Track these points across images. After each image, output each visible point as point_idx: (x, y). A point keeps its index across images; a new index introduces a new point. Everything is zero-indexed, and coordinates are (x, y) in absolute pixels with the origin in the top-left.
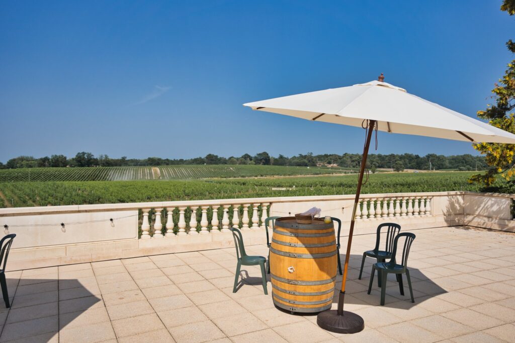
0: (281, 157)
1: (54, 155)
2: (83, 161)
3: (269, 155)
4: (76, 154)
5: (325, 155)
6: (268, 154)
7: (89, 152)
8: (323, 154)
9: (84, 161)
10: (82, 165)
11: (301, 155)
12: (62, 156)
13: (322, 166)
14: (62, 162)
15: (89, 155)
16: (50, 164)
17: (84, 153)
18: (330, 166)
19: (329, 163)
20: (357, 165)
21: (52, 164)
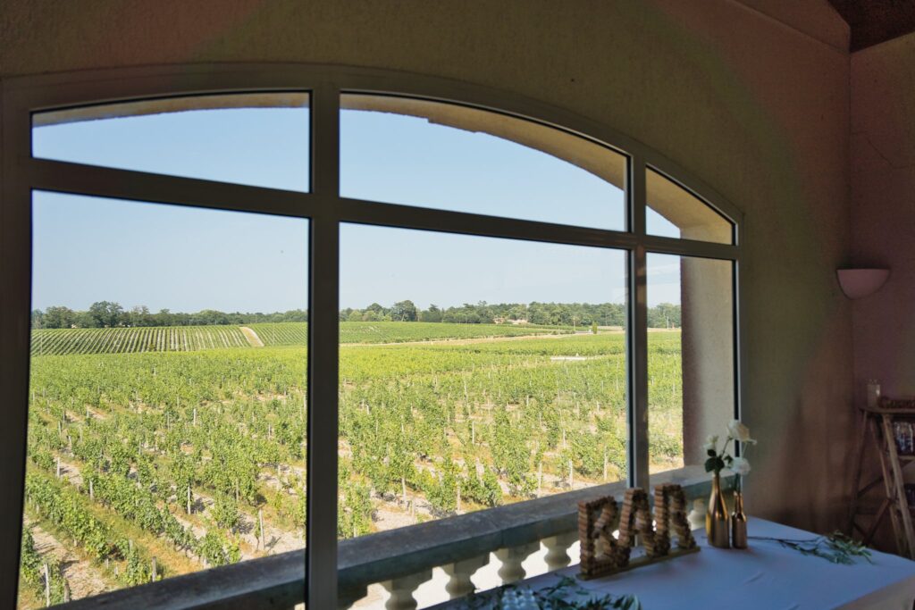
0: (433, 309)
1: (51, 306)
2: (104, 318)
3: (415, 305)
4: (91, 305)
5: (502, 305)
6: (413, 304)
7: (115, 302)
8: (499, 304)
9: (106, 318)
10: (102, 325)
11: (467, 305)
12: (65, 308)
13: (504, 323)
14: (65, 319)
15: (115, 307)
16: (42, 323)
17: (105, 304)
18: (516, 322)
19: (515, 318)
20: (559, 320)
21: (47, 322)
